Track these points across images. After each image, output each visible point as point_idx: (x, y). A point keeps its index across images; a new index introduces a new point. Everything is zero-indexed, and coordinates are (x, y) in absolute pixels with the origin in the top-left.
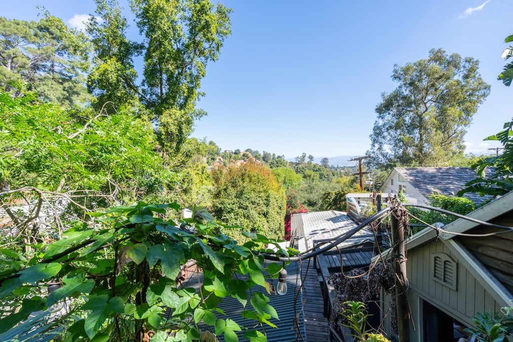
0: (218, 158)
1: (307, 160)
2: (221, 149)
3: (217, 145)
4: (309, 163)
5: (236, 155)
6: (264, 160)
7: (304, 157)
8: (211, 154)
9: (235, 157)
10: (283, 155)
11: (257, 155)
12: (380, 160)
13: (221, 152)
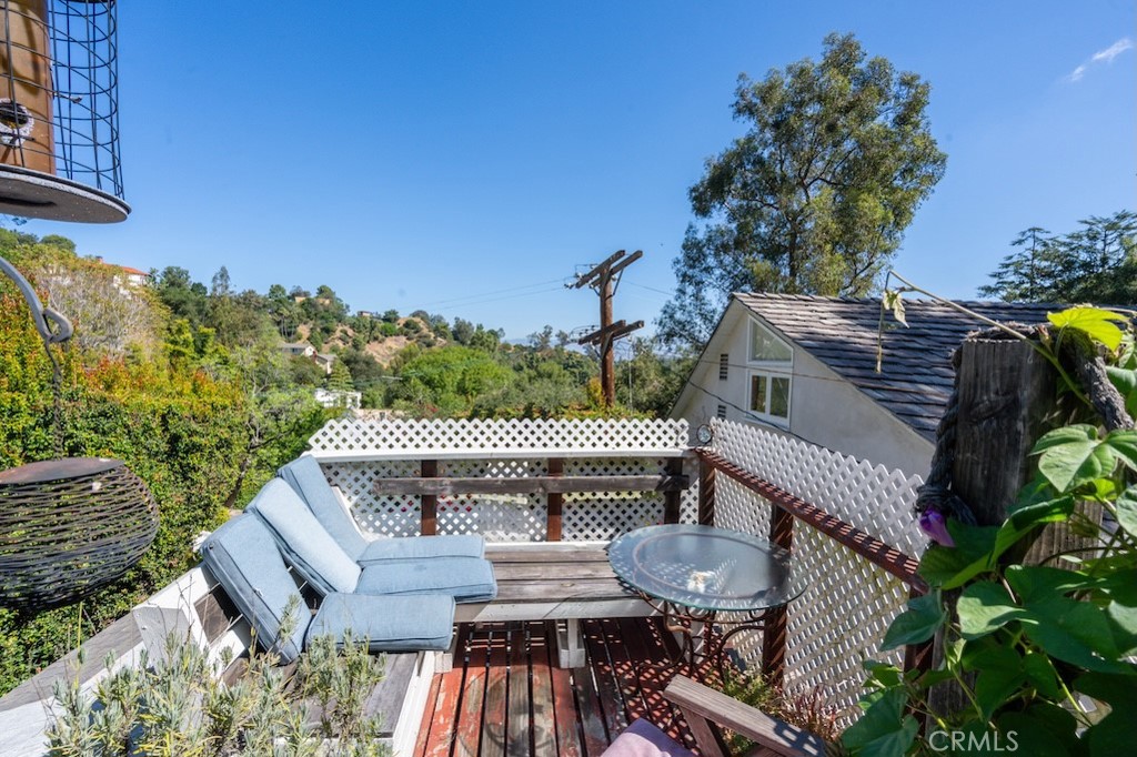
0: (340, 328)
1: (554, 341)
2: (348, 307)
3: (338, 295)
4: (559, 350)
5: (388, 323)
6: (456, 339)
7: (547, 334)
8: (322, 318)
9: (384, 328)
10: (501, 330)
11: (440, 325)
12: (698, 328)
13: (349, 314)
